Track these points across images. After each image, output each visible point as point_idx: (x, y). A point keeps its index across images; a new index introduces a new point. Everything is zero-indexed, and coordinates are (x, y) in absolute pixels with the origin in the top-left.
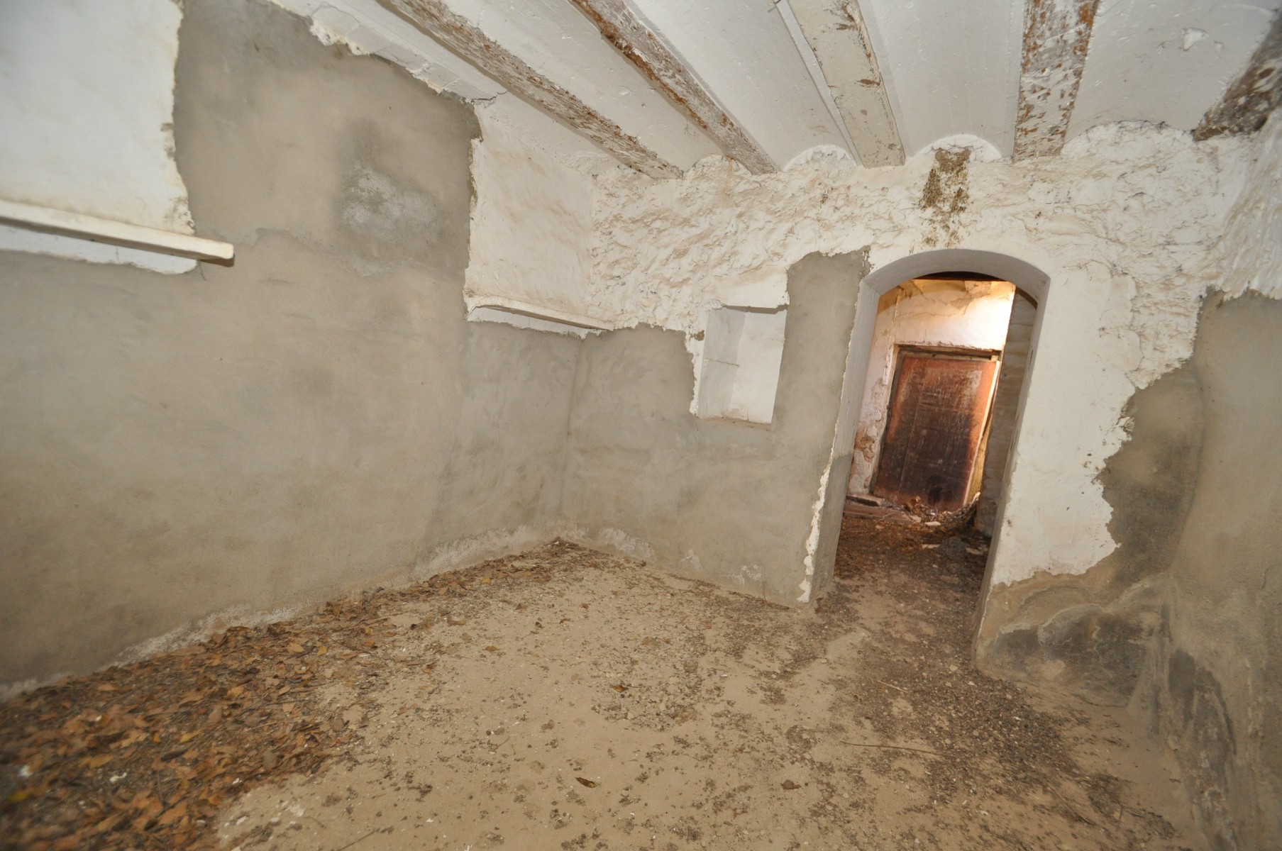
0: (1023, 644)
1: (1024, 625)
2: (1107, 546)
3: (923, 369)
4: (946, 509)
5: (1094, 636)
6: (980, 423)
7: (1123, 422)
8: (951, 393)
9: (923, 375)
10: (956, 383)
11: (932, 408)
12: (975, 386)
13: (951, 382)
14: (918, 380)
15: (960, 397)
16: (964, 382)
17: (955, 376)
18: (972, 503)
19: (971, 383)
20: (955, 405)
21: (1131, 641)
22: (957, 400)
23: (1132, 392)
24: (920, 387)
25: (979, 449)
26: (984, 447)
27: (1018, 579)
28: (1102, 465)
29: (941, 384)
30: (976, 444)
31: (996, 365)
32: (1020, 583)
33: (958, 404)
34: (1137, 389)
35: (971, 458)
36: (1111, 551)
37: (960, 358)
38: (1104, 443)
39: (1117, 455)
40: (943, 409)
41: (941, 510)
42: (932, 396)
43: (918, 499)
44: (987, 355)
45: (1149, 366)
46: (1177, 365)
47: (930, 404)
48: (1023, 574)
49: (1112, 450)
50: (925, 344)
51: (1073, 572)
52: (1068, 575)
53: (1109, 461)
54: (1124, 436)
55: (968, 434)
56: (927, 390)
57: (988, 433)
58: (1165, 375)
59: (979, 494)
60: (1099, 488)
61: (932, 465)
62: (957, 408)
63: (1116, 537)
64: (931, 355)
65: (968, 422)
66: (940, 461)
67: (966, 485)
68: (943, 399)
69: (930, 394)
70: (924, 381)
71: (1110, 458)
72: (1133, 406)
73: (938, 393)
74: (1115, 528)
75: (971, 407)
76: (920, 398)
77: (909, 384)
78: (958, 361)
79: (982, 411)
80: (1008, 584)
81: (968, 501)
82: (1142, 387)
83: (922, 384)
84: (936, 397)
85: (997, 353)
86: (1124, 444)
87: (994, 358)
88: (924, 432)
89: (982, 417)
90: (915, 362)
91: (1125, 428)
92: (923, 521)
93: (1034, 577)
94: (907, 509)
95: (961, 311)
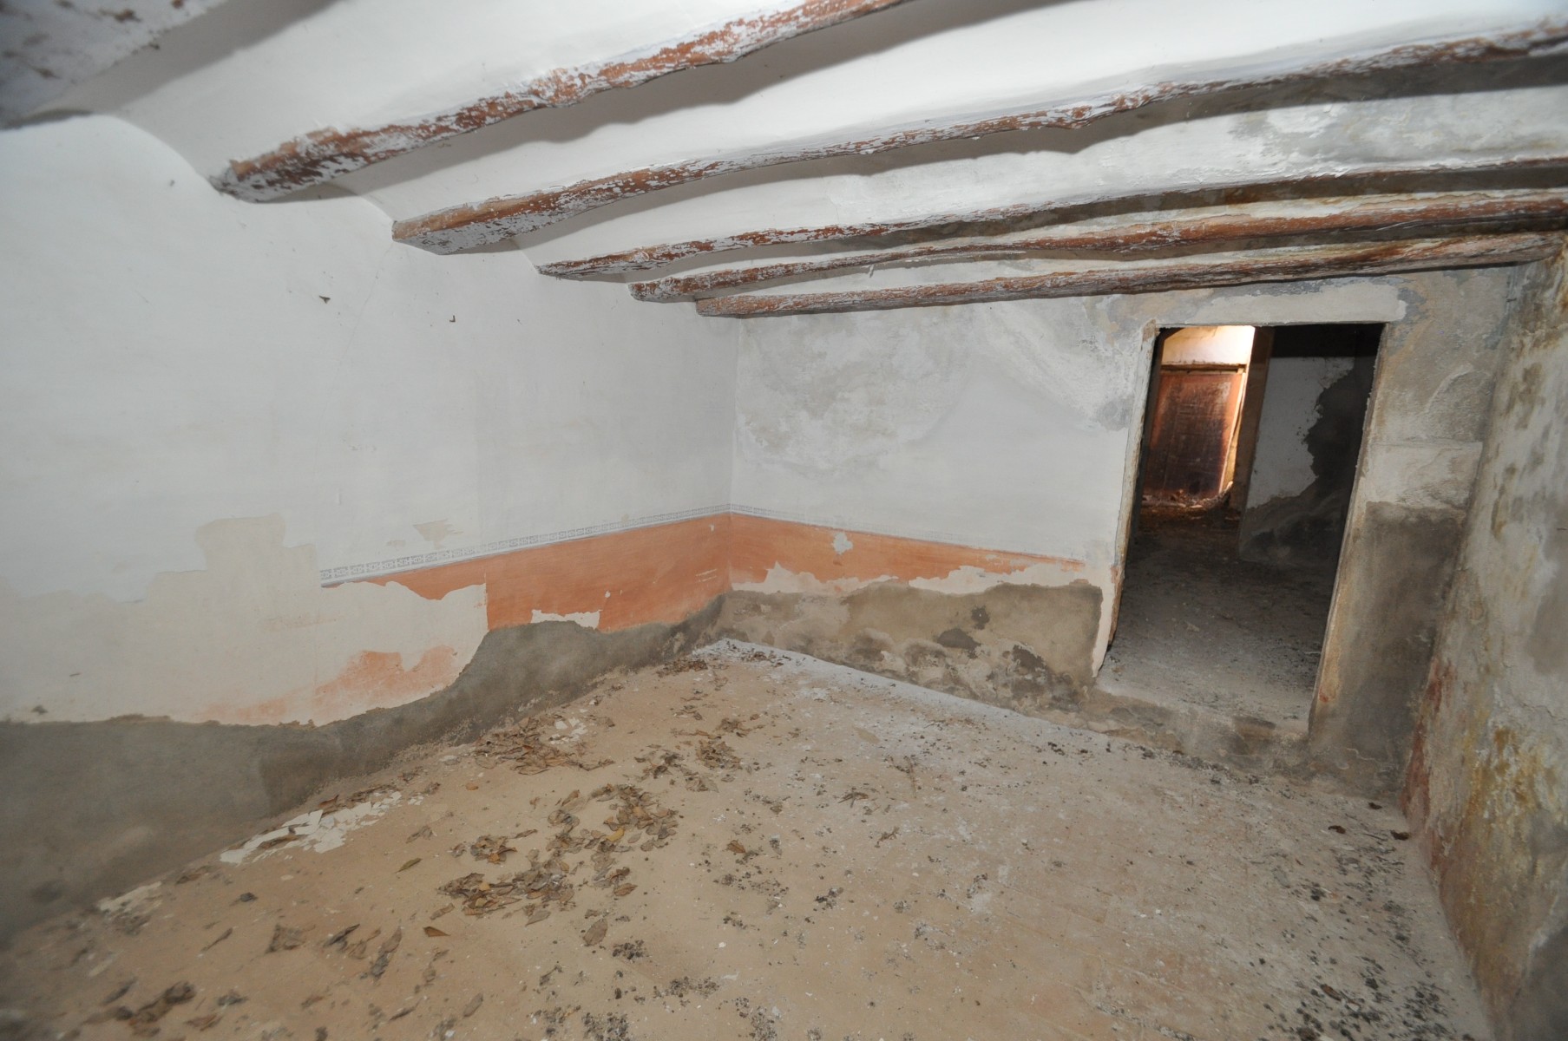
0: (1265, 541)
1: (1267, 530)
2: (1310, 478)
3: (1180, 385)
4: (1205, 498)
5: (1306, 529)
6: (1230, 425)
7: (1318, 407)
8: (1205, 403)
9: (1180, 390)
10: (1210, 393)
11: (1189, 416)
12: (1225, 395)
13: (1205, 393)
14: (1176, 394)
15: (1213, 406)
16: (1216, 393)
17: (1208, 389)
18: (1226, 490)
19: (1222, 393)
20: (1209, 412)
21: (1326, 529)
22: (1210, 408)
23: (1322, 390)
24: (1177, 400)
25: (1231, 447)
26: (1235, 444)
27: (1262, 503)
28: (1307, 433)
29: (1196, 396)
30: (1228, 442)
31: (1243, 377)
32: (1263, 505)
33: (1212, 411)
34: (1325, 389)
35: (1224, 455)
36: (1314, 480)
37: (1211, 373)
38: (1308, 421)
39: (1315, 426)
40: (1199, 417)
41: (1202, 499)
42: (1189, 407)
43: (1181, 491)
44: (1234, 368)
45: (1330, 375)
46: (1346, 374)
47: (1189, 414)
48: (1264, 500)
49: (1312, 424)
50: (1182, 363)
51: (1293, 495)
52: (1291, 497)
53: (1311, 430)
54: (1318, 415)
55: (1221, 436)
56: (1183, 402)
57: (1237, 432)
58: (1339, 380)
59: (1231, 483)
60: (1306, 446)
61: (1191, 464)
62: (1211, 414)
63: (1316, 473)
64: (1185, 372)
65: (1221, 425)
66: (1198, 460)
67: (1220, 476)
68: (1199, 408)
69: (1186, 405)
70: (1181, 394)
71: (1312, 428)
72: (1323, 399)
73: (1194, 403)
74: (1315, 467)
75: (1223, 412)
76: (1178, 409)
77: (1168, 398)
78: (1210, 375)
79: (1232, 415)
80: (1256, 507)
81: (1223, 489)
82: (1327, 387)
83: (1178, 397)
84: (1192, 407)
85: (1243, 366)
86: (1318, 420)
87: (1240, 371)
88: (1184, 437)
89: (1232, 420)
90: (1173, 379)
91: (1319, 411)
92: (1188, 506)
93: (1271, 501)
94: (1173, 499)
95: (1212, 333)
